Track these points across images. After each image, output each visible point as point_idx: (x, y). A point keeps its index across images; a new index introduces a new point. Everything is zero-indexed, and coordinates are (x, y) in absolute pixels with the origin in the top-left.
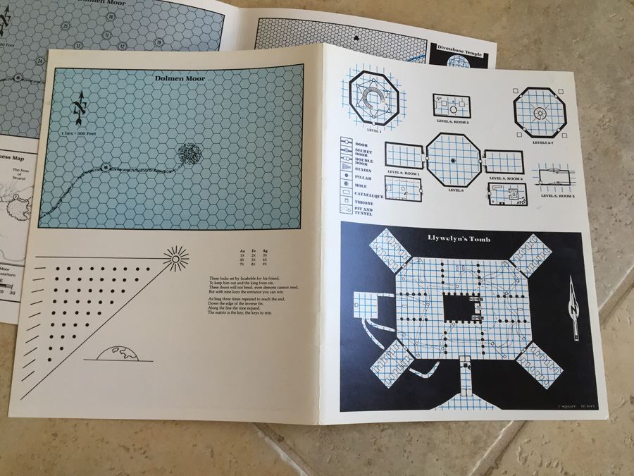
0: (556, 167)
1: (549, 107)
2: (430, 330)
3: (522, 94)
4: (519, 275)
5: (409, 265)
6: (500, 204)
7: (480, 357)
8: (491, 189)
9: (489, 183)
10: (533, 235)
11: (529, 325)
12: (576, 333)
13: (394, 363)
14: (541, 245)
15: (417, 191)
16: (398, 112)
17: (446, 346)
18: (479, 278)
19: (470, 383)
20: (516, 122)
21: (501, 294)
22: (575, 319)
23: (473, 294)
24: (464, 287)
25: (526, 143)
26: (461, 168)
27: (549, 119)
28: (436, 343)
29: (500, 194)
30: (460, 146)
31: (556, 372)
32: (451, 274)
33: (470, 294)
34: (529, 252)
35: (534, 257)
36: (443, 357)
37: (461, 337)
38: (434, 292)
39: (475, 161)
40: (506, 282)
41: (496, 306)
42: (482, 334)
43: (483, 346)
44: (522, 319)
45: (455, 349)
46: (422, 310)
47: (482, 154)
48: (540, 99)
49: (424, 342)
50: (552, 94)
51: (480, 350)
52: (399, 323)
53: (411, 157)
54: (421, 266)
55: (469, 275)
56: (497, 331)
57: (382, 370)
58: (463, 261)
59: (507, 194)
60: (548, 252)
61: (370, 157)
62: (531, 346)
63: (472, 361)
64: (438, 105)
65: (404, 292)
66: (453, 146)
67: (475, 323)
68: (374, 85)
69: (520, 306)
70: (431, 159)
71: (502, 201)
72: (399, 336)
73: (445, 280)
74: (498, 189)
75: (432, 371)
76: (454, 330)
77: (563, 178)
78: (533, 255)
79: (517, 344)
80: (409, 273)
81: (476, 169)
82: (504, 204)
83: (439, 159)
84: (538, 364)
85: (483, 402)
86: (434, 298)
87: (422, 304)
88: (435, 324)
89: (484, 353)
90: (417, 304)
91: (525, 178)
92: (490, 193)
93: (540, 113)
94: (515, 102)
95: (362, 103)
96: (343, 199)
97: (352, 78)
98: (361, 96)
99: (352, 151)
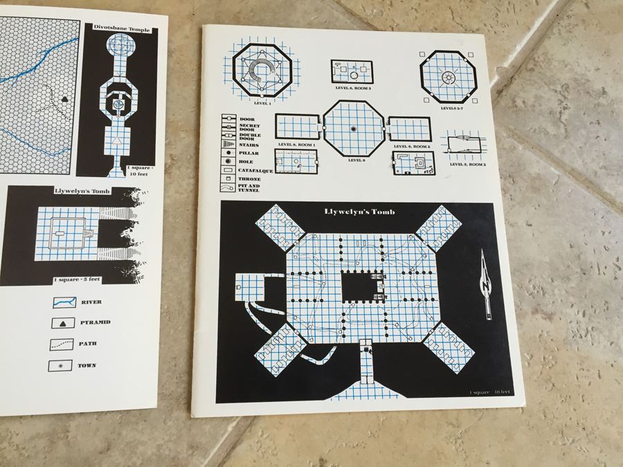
0: (467, 134)
1: (458, 71)
2: (325, 311)
3: (430, 57)
4: (426, 250)
5: (302, 242)
6: (406, 174)
7: (383, 340)
8: (396, 158)
9: (393, 152)
10: (442, 206)
11: (437, 304)
12: (488, 311)
13: (282, 349)
14: (450, 216)
15: (313, 163)
16: (291, 82)
17: (344, 328)
18: (382, 253)
19: (371, 369)
20: (423, 86)
21: (407, 271)
22: (487, 297)
23: (376, 271)
24: (366, 264)
25: (433, 109)
26: (362, 136)
27: (458, 83)
28: (333, 325)
29: (406, 163)
30: (361, 114)
31: (466, 354)
32: (351, 250)
33: (372, 271)
34: (437, 224)
35: (443, 230)
36: (341, 341)
37: (361, 318)
38: (331, 270)
39: (379, 129)
40: (412, 257)
41: (400, 284)
42: (385, 314)
43: (386, 328)
44: (429, 297)
45: (354, 332)
46: (317, 291)
47: (386, 121)
48: (449, 63)
49: (319, 325)
50: (461, 58)
51: (383, 332)
52: (289, 305)
53: (305, 128)
54: (317, 243)
55: (371, 251)
56: (402, 311)
57: (268, 357)
58: (364, 236)
59: (413, 163)
60: (458, 224)
61: (257, 131)
62: (440, 326)
63: (373, 345)
64: (337, 72)
65: (296, 271)
66: (353, 114)
67: (377, 302)
68: (262, 56)
69: (427, 283)
70: (329, 128)
71: (408, 170)
72: (289, 319)
73: (343, 256)
74: (403, 158)
75: (328, 357)
76: (354, 311)
77: (474, 145)
78: (442, 227)
79: (424, 325)
80: (303, 250)
81: (380, 138)
82: (410, 174)
83: (338, 128)
84: (447, 346)
85: (387, 390)
86: (331, 277)
87: (317, 284)
88: (332, 305)
89: (387, 335)
90: (311, 284)
91: (433, 146)
92: (394, 163)
93: (449, 78)
94: (421, 66)
95: (248, 77)
96: (224, 177)
97: (236, 53)
98: (246, 70)
99: (235, 128)
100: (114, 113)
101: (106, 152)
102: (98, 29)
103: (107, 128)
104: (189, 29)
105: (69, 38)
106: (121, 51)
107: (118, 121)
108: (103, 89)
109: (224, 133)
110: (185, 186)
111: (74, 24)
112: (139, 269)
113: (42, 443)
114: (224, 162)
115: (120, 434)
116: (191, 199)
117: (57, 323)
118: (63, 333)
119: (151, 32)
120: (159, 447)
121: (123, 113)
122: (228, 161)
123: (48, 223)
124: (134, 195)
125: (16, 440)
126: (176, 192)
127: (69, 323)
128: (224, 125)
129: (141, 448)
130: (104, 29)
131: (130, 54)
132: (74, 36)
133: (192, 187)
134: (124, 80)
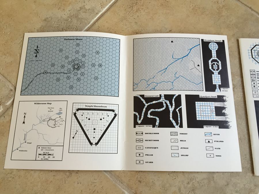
95: (257, 57)
96: (254, 92)
97: (252, 48)
98: (256, 54)
99: (255, 75)
100: (214, 70)
101: (214, 83)
102: (205, 41)
103: (213, 75)
104: (233, 40)
105: (197, 44)
106: (214, 48)
107: (216, 73)
108: (210, 62)
109: (251, 77)
110: (240, 95)
111: (198, 40)
112: (229, 124)
113: (206, 181)
114: (253, 87)
115: (231, 180)
116: (242, 99)
117: (207, 141)
118: (209, 145)
119: (222, 42)
120: (244, 185)
121: (217, 70)
122: (254, 86)
123: (199, 107)
124: (224, 98)
125: (197, 180)
126: (237, 97)
127: (211, 141)
128: (251, 74)
129: (238, 185)
130: (207, 41)
131: (217, 49)
132: (198, 44)
133: (242, 96)
134: (216, 58)
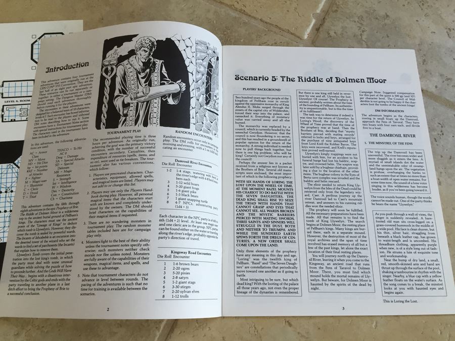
3: (40, 38)
6: (12, 121)
8: (5, 109)
9: (3, 106)
20: (32, 59)
40: (9, 180)
59: (18, 113)
71: (13, 118)
74: (10, 110)
82: (15, 121)
92: (3, 113)
94: (32, 45)
